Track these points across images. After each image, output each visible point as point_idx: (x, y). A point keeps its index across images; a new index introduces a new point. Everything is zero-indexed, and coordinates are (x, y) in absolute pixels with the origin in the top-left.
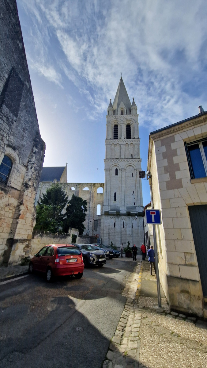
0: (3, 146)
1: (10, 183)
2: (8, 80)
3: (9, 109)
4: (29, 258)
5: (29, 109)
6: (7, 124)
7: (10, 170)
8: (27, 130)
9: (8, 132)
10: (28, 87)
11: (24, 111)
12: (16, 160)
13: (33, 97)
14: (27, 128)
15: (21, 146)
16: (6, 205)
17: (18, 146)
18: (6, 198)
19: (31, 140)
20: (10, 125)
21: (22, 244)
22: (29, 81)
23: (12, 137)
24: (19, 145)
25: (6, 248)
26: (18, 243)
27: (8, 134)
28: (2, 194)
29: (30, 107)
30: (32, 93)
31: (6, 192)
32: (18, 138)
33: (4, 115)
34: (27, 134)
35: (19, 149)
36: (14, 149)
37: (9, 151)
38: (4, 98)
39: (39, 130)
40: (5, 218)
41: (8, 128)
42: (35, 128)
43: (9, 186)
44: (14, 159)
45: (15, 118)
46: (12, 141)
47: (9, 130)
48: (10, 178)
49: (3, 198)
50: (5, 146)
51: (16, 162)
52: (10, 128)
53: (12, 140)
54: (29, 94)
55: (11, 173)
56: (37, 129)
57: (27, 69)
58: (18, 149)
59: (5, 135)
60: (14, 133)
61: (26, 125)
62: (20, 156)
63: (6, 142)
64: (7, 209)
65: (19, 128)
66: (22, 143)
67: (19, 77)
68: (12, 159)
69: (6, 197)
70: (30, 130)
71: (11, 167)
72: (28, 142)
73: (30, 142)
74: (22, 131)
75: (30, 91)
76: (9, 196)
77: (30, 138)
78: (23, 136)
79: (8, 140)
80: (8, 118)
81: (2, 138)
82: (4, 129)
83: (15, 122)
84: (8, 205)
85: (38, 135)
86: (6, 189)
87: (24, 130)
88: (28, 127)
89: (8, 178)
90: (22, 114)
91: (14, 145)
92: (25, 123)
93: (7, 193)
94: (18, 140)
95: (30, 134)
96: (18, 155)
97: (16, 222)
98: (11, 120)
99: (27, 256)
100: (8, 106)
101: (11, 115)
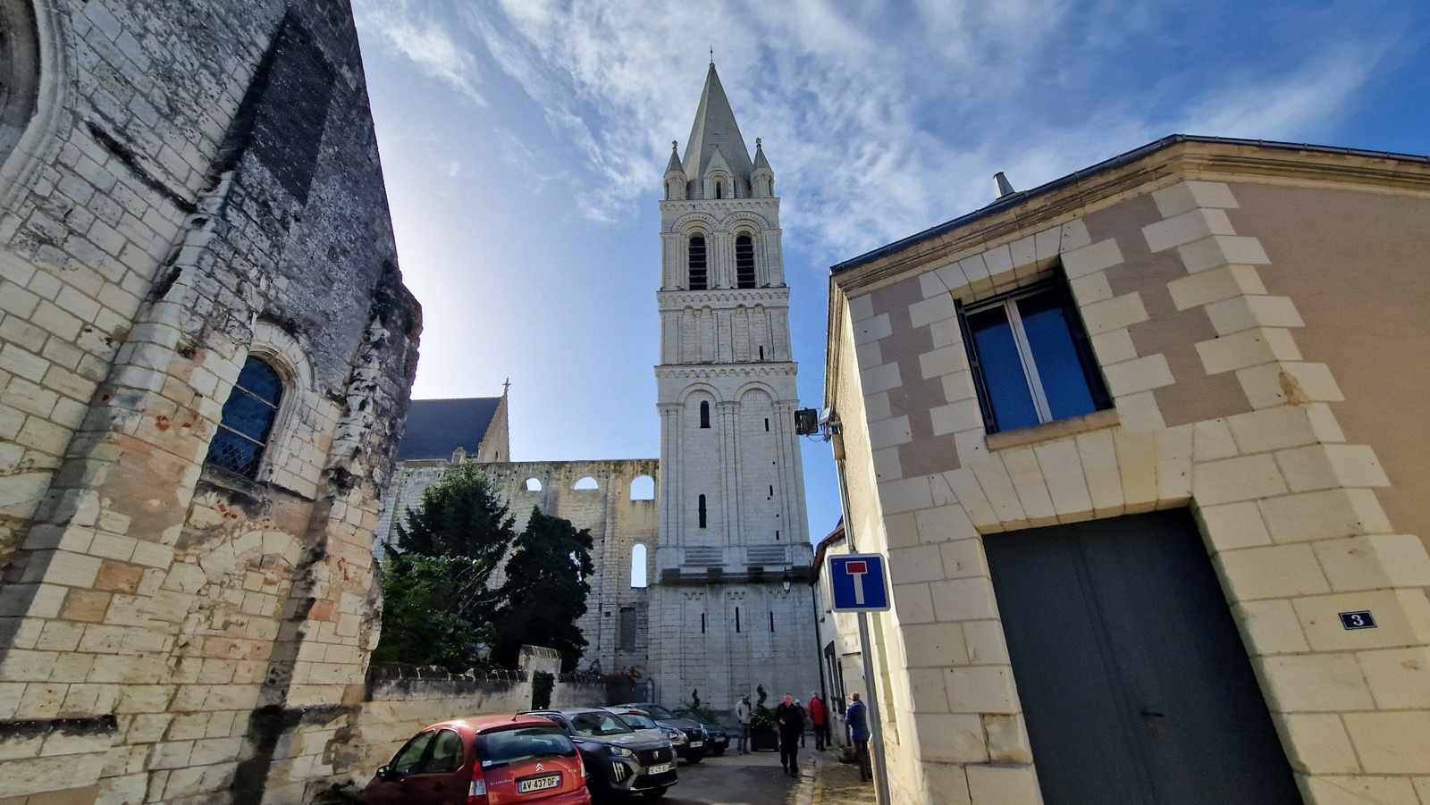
0: (243, 317)
1: (271, 472)
2: (269, 58)
3: (271, 171)
4: (350, 788)
5: (355, 173)
6: (263, 229)
7: (272, 415)
8: (345, 252)
9: (263, 260)
10: (353, 86)
11: (335, 182)
12: (296, 375)
13: (373, 124)
14: (348, 245)
15: (319, 319)
16: (253, 565)
17: (306, 320)
18: (254, 532)
19: (360, 294)
20: (277, 233)
21: (320, 727)
22: (356, 63)
23: (282, 282)
24: (310, 315)
25: (249, 752)
26: (301, 726)
27: (263, 270)
28: (234, 517)
29: (359, 166)
30: (366, 111)
31: (251, 507)
32: (305, 286)
33: (249, 194)
34: (344, 272)
35: (312, 331)
36: (290, 328)
37: (268, 338)
38: (251, 127)
39: (394, 254)
40: (244, 619)
41: (266, 245)
42: (378, 245)
43: (264, 484)
44: (288, 373)
45: (295, 207)
46: (284, 298)
47: (270, 256)
48: (268, 451)
49: (236, 534)
50: (250, 318)
51: (299, 384)
52: (274, 245)
53: (280, 295)
54: (354, 112)
55: (275, 430)
56: (387, 248)
57: (348, 18)
58: (306, 331)
59: (253, 273)
60: (289, 267)
61: (343, 234)
62: (313, 360)
63: (258, 303)
64: (255, 580)
65: (311, 245)
66: (322, 304)
67: (317, 49)
68: (281, 371)
69: (250, 530)
70: (358, 254)
71: (277, 402)
72: (349, 301)
73: (358, 301)
74: (325, 258)
75: (359, 103)
76: (267, 523)
77: (359, 285)
78: (328, 278)
79: (265, 295)
80: (265, 204)
81: (239, 284)
82: (251, 251)
83: (297, 220)
84: (258, 563)
85: (391, 276)
86: (253, 495)
87: (332, 254)
88: (351, 242)
89: (259, 452)
90: (326, 190)
91: (289, 314)
92: (336, 227)
93: (257, 514)
94: (309, 295)
95: (361, 271)
96: (307, 354)
97: (292, 637)
98: (277, 213)
99: (340, 779)
100: (265, 159)
101: (280, 192)
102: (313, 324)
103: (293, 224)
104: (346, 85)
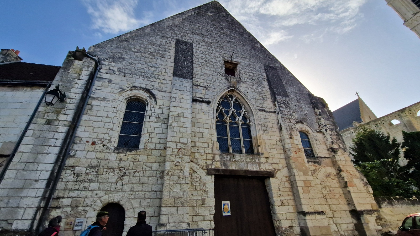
1: (317, 154)
2: (267, 76)
3: (281, 96)
5: (291, 82)
6: (286, 107)
7: (309, 142)
8: (300, 99)
9: (290, 113)
10: (280, 66)
11: (289, 88)
12: (308, 131)
13: (287, 69)
15: (305, 117)
17: (303, 119)
19: (308, 106)
20: (288, 106)
21: (370, 216)
22: (277, 61)
23: (294, 114)
24: (303, 117)
26: (365, 215)
27: (291, 115)
28: (317, 166)
29: (290, 80)
30: (284, 68)
31: (319, 163)
32: (298, 112)
33: (281, 103)
34: (302, 103)
36: (301, 122)
37: (299, 126)
38: (273, 91)
39: (309, 91)
40: (333, 189)
41: (288, 110)
42: (304, 92)
43: (317, 157)
44: (306, 131)
45: (288, 99)
46: (296, 117)
47: (290, 111)
48: (314, 150)
49: (320, 170)
50: (295, 125)
51: (310, 133)
52: (289, 109)
54: (283, 71)
55: (312, 145)
56: (307, 91)
57: (271, 55)
58: (304, 121)
59: (290, 117)
60: (293, 110)
61: (297, 96)
62: (309, 126)
63: (294, 122)
64: (329, 179)
65: (294, 103)
66: (303, 113)
67: (271, 66)
68: (305, 132)
69: (322, 168)
70: (302, 98)
71: (308, 139)
72: (307, 109)
73: (309, 107)
74: (297, 104)
76: (324, 166)
77: (307, 104)
78: (301, 107)
79: (294, 119)
80: (284, 102)
81: (290, 120)
82: (287, 113)
84: (328, 175)
85: (312, 97)
86: (317, 160)
87: (298, 102)
88: (299, 96)
89: (312, 151)
90: (289, 90)
91: (299, 120)
92: (295, 96)
93: (321, 164)
94: (300, 113)
95: (305, 101)
96: (307, 125)
97: (347, 192)
98: (286, 103)
99: (386, 231)
100: (279, 95)
101: (284, 98)
102: (304, 119)
103: (289, 102)
104: (279, 67)
